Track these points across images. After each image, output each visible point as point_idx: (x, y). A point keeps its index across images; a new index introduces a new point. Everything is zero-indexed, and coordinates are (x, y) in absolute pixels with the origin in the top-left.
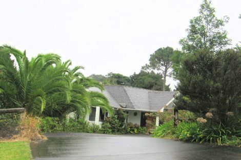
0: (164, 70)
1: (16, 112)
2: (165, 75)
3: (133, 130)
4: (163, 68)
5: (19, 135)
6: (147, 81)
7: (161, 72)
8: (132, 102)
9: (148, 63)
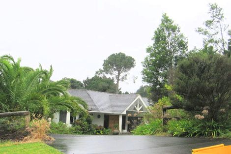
0: (117, 75)
1: (21, 115)
2: (118, 80)
3: (99, 132)
4: (116, 73)
5: (29, 137)
6: (101, 85)
7: (114, 76)
8: (96, 105)
9: (102, 68)
